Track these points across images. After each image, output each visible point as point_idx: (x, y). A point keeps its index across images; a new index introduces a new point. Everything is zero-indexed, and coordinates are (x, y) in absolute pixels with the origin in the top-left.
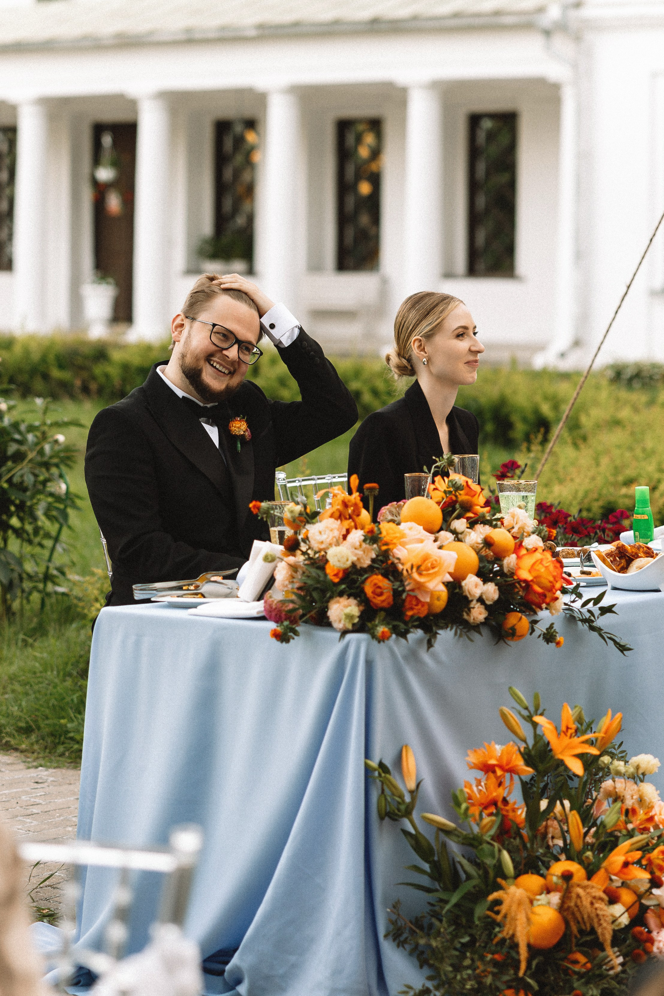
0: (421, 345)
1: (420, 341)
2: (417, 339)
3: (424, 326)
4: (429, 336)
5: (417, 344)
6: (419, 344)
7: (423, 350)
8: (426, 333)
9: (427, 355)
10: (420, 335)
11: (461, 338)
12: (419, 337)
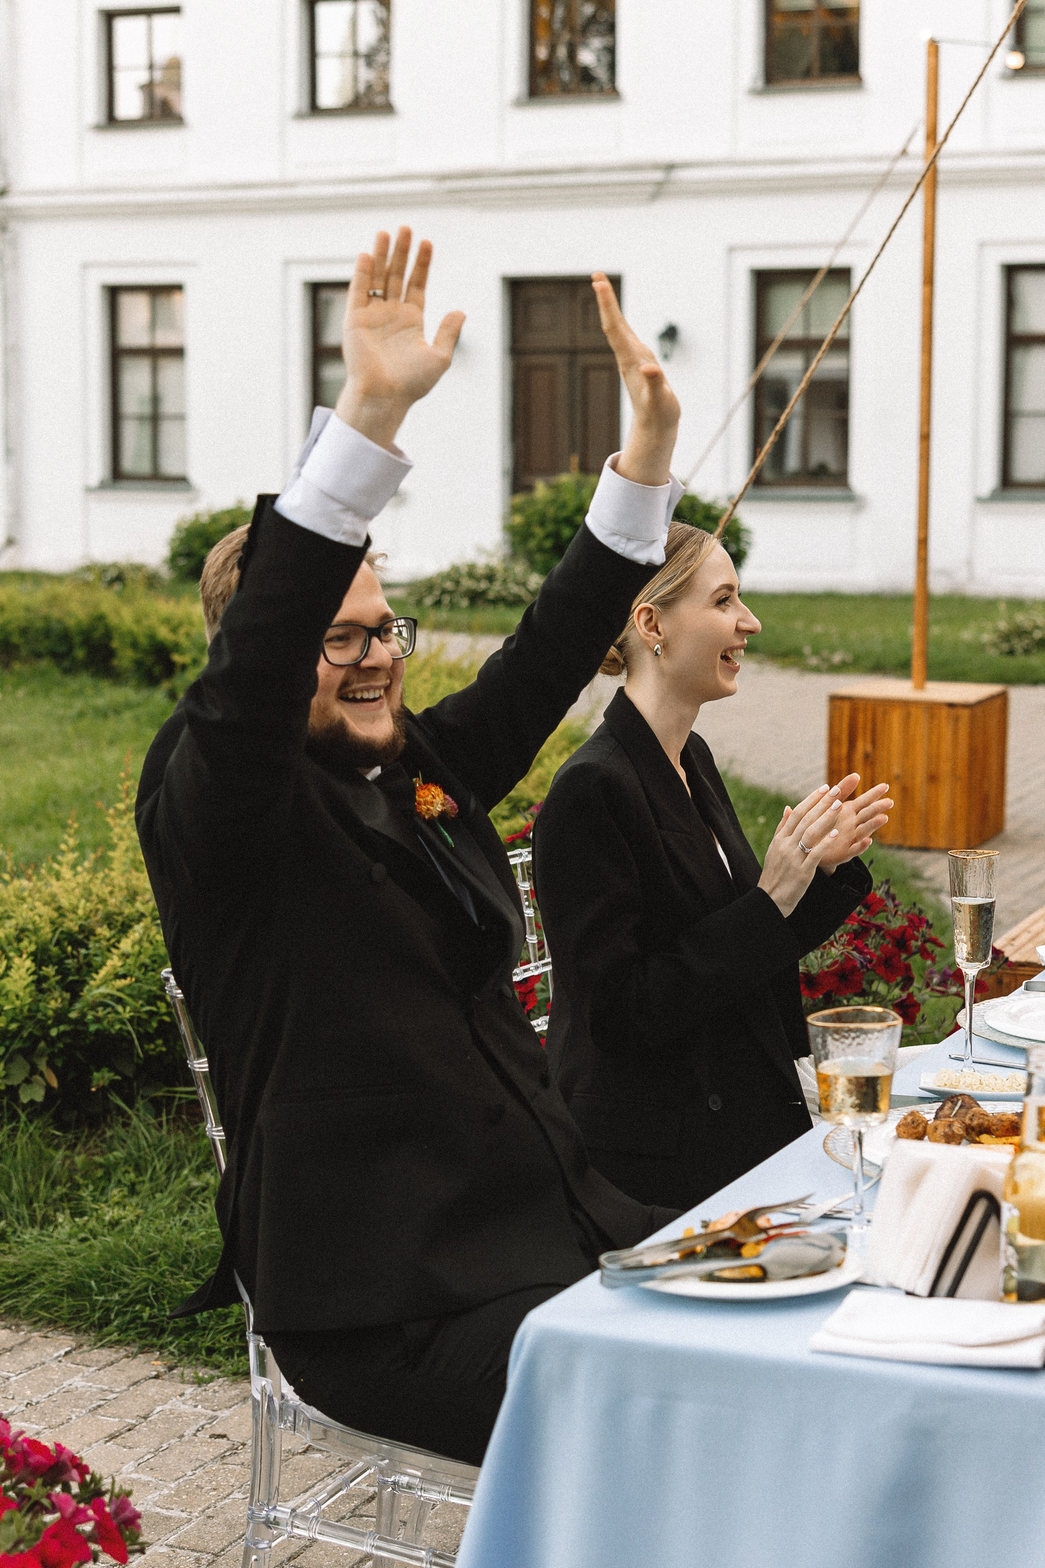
0: (650, 619)
1: (650, 611)
2: (645, 608)
3: (659, 584)
4: (667, 603)
5: (644, 617)
6: (649, 617)
7: (656, 628)
8: (661, 597)
9: (662, 638)
10: (652, 600)
11: (723, 606)
12: (648, 605)
